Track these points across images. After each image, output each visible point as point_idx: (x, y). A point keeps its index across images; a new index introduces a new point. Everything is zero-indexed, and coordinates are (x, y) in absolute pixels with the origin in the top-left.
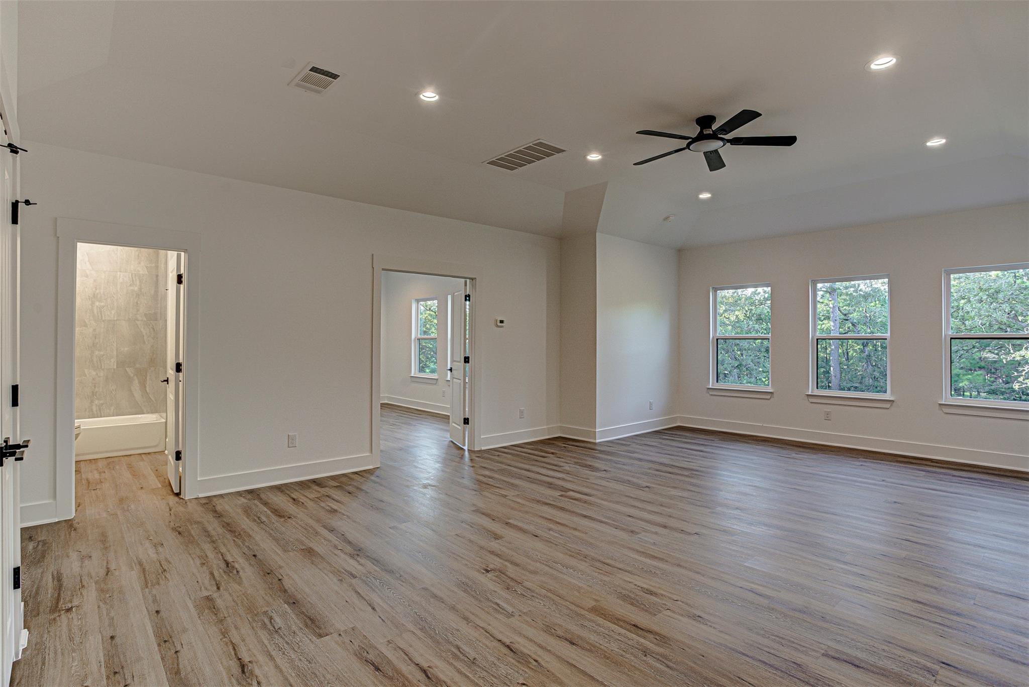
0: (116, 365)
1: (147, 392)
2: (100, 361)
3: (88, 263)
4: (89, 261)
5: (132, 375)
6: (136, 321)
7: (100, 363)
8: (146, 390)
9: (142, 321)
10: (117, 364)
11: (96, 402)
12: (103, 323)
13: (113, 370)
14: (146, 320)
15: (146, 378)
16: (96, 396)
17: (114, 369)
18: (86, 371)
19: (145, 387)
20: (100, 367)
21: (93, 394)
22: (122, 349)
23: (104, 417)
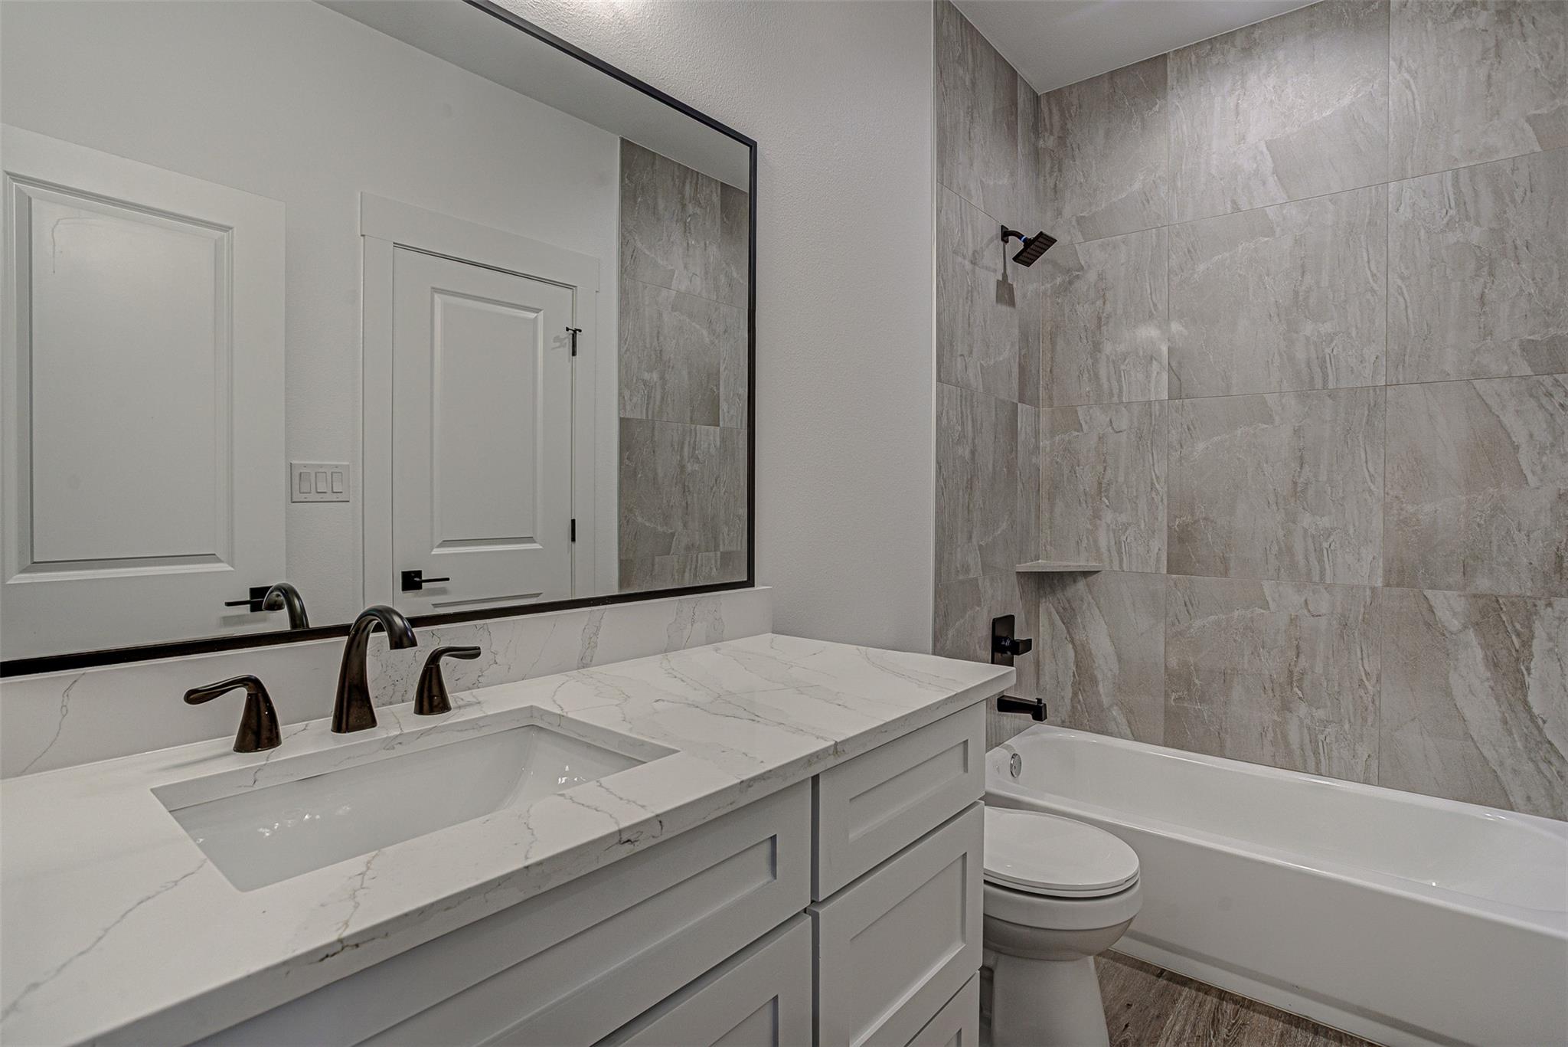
0: (1380, 572)
1: (1532, 718)
2: (1319, 551)
3: (1272, 180)
4: (1275, 172)
5: (1455, 624)
6: (1477, 383)
7: (1320, 561)
8: (1526, 703)
9: (1509, 376)
10: (1388, 572)
11: (1303, 709)
12: (1329, 402)
13: (1368, 592)
14: (1529, 372)
15: (1527, 644)
16: (1300, 688)
17: (1373, 589)
18: (1268, 588)
19: (1523, 686)
20: (1316, 579)
21: (1293, 678)
22: (1411, 509)
23: (1330, 776)
